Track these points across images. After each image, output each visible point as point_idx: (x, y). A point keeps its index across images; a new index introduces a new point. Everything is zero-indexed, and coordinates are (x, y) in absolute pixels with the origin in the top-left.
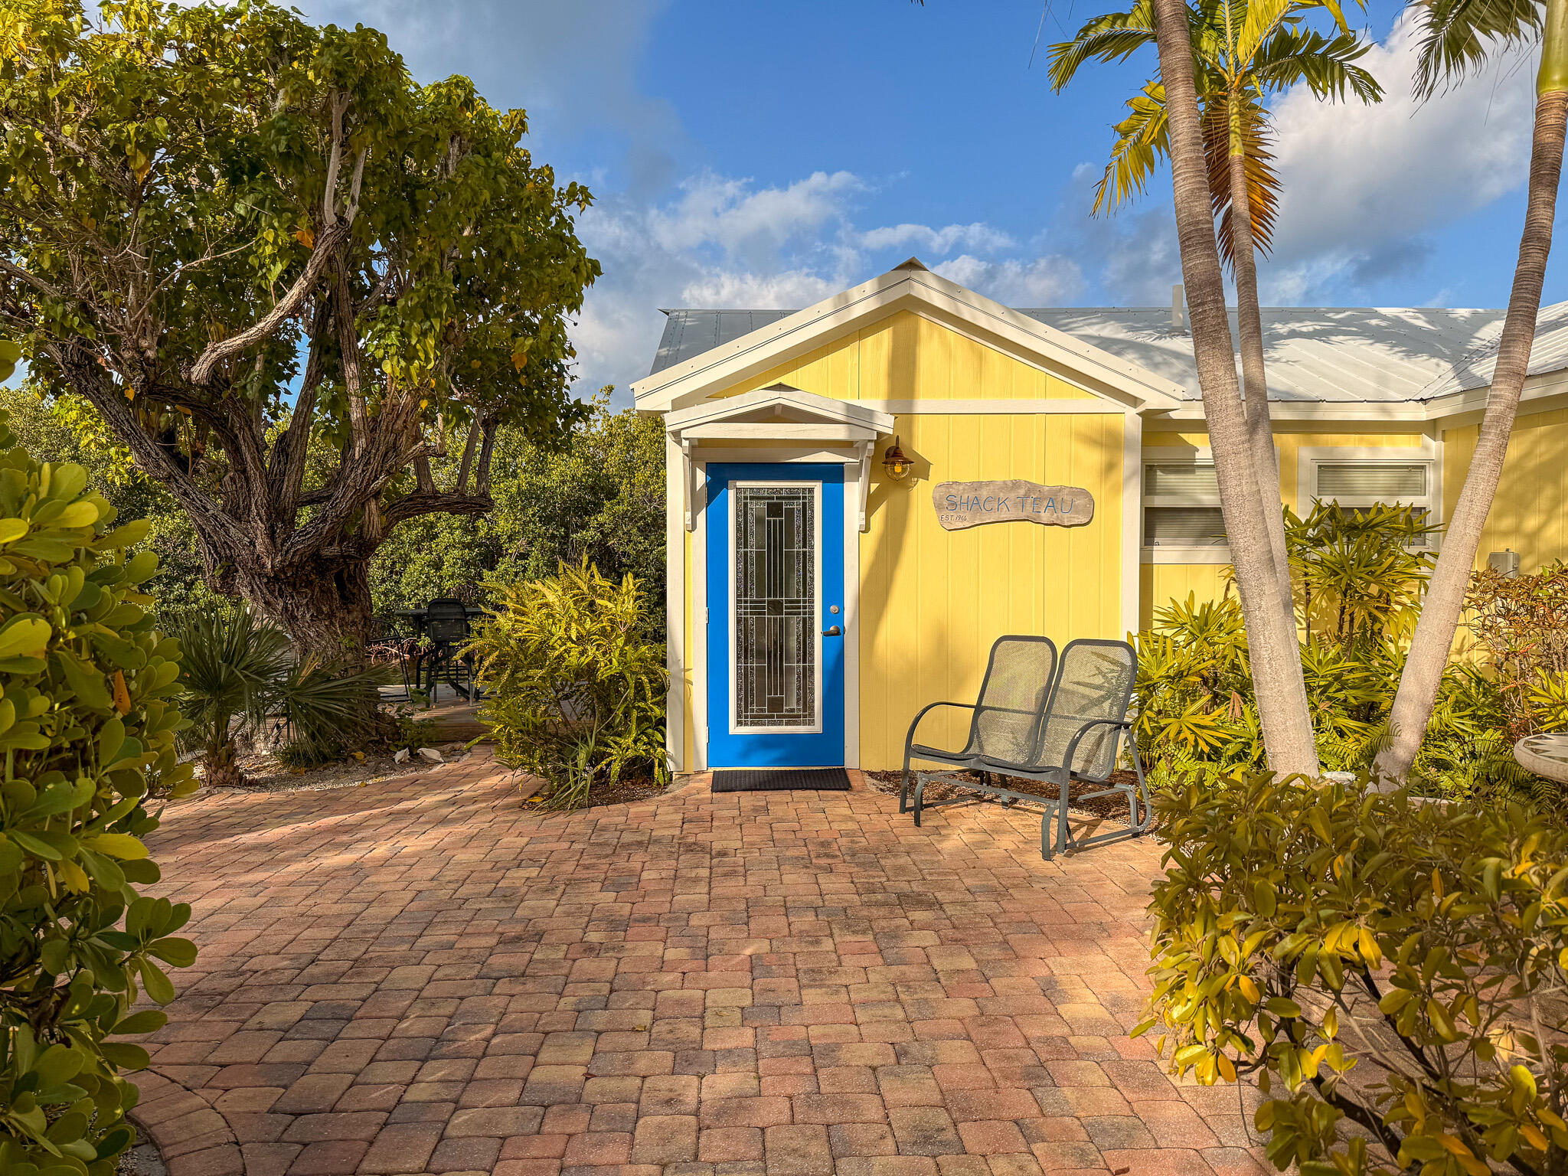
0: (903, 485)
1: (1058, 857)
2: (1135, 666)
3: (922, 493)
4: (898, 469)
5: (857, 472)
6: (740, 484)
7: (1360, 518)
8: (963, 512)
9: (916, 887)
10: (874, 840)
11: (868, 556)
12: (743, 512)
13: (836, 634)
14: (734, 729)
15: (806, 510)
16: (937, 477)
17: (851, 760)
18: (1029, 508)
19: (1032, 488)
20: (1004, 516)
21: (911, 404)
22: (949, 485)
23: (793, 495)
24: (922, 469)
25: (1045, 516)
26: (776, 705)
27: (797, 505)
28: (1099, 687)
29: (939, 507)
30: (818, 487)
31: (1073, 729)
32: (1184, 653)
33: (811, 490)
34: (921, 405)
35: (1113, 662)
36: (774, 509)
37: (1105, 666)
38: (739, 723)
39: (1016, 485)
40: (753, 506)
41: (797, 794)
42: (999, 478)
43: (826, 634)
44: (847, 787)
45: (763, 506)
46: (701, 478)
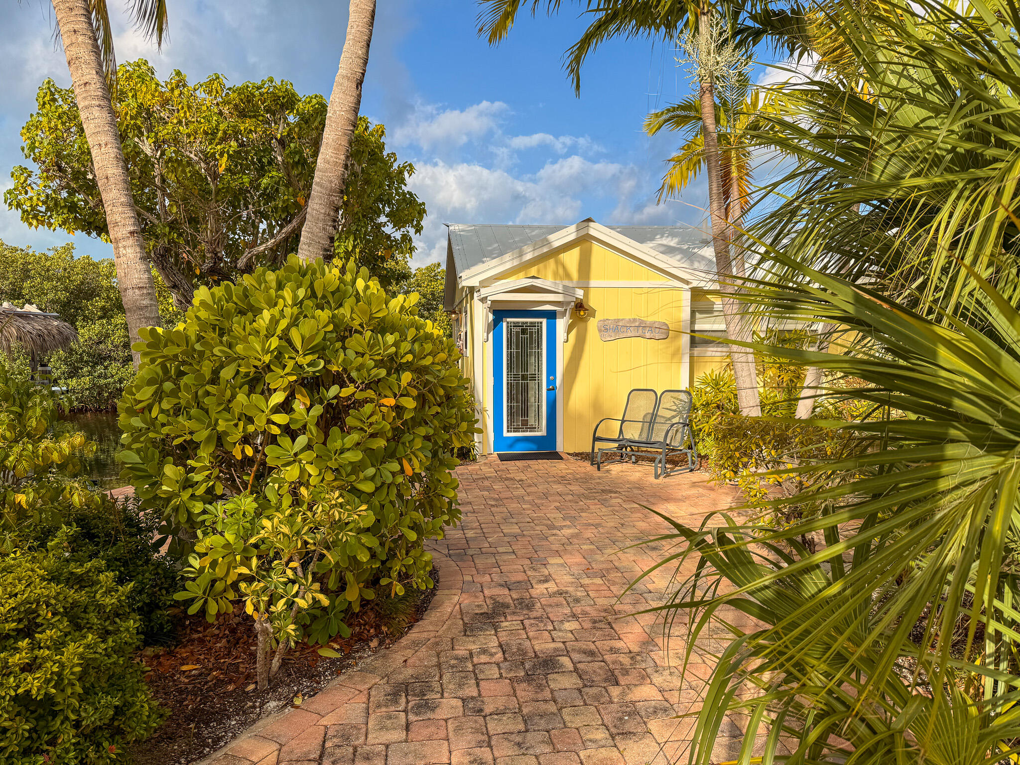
0: (584, 320)
1: (661, 477)
2: (691, 401)
3: (593, 324)
4: (582, 313)
5: (563, 314)
6: (509, 320)
7: (787, 336)
8: (611, 333)
9: (608, 488)
10: (582, 475)
11: (568, 354)
12: (510, 333)
13: (552, 389)
14: (506, 434)
15: (539, 332)
16: (599, 316)
17: (560, 448)
18: (640, 331)
19: (642, 322)
20: (629, 335)
21: (588, 283)
22: (604, 320)
23: (533, 325)
24: (593, 313)
25: (648, 335)
26: (525, 423)
27: (534, 330)
28: (675, 411)
29: (600, 331)
30: (544, 321)
31: (666, 427)
32: (710, 395)
33: (541, 323)
34: (593, 283)
35: (681, 400)
36: (524, 332)
37: (677, 402)
38: (508, 431)
39: (635, 320)
40: (515, 330)
41: (540, 461)
42: (627, 317)
43: (548, 390)
44: (561, 458)
45: (519, 329)
46: (491, 317)
